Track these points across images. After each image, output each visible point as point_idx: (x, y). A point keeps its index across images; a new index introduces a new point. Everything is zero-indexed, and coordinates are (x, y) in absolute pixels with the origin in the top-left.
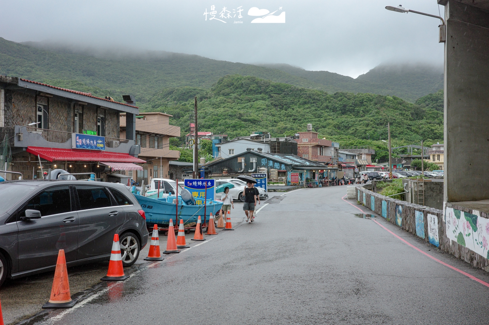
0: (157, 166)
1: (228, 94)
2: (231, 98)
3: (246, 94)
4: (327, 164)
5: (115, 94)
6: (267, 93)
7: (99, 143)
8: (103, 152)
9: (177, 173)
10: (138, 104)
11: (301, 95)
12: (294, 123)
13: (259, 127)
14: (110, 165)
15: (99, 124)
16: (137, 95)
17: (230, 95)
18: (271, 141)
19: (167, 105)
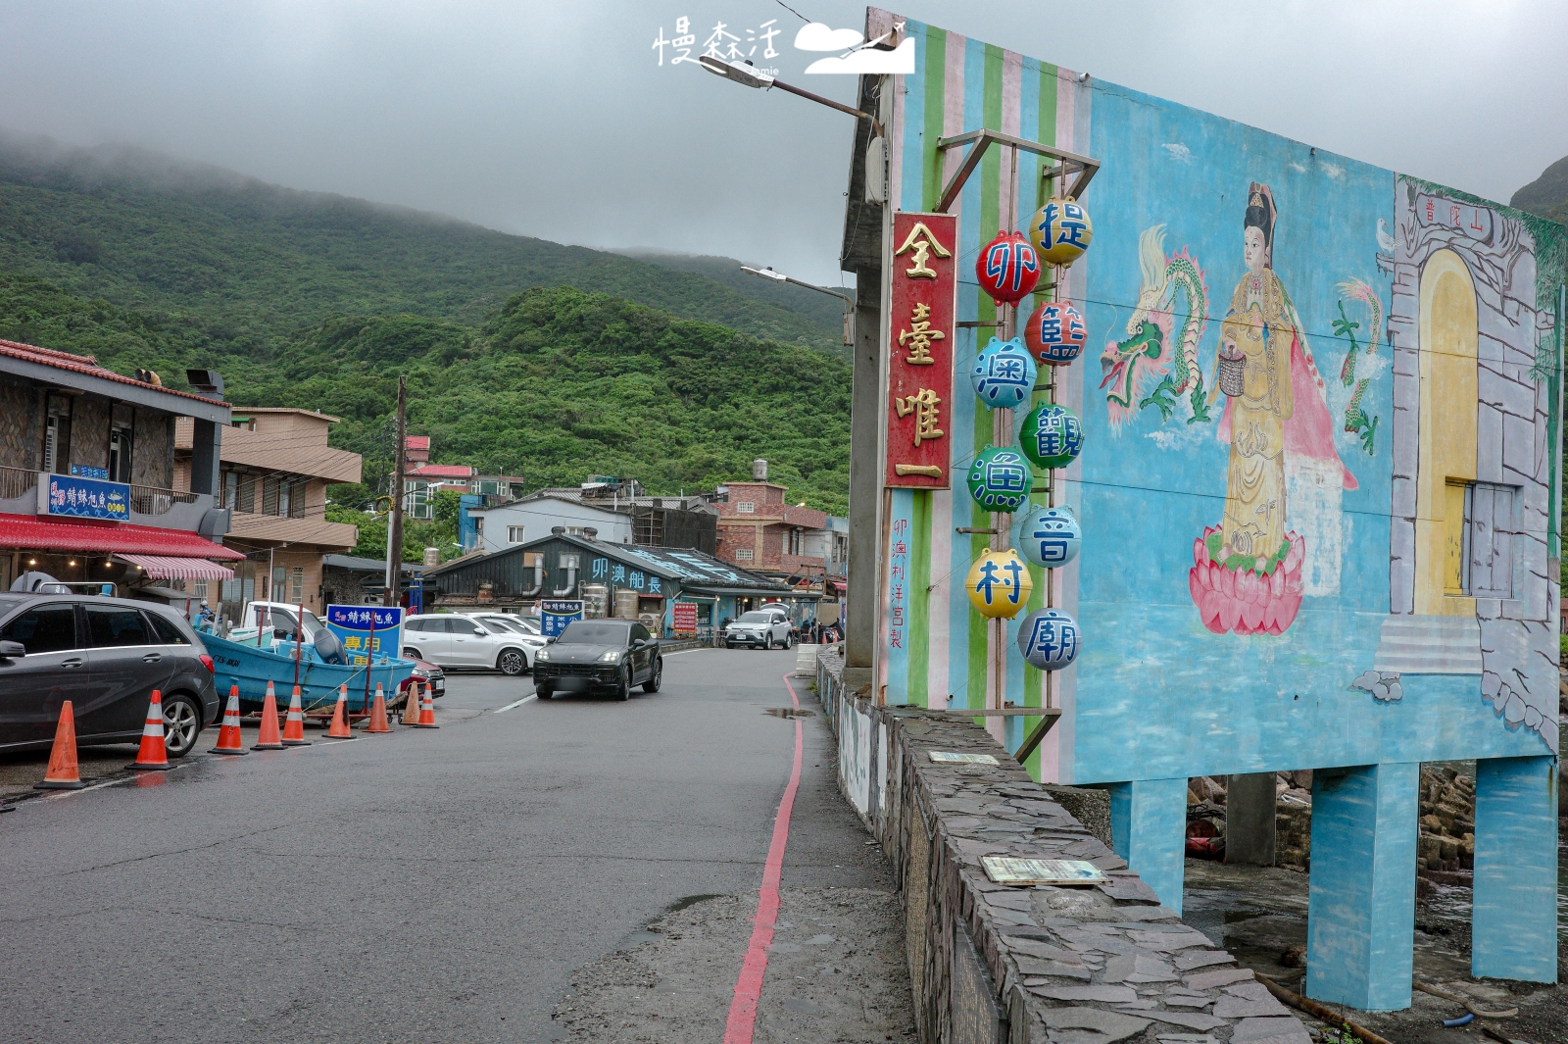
0: (282, 569)
1: (534, 349)
2: (542, 362)
3: (593, 351)
4: (794, 580)
5: (164, 326)
6: (658, 350)
7: (112, 502)
8: (124, 525)
9: (348, 591)
10: (240, 362)
11: (762, 365)
12: (738, 448)
13: (627, 455)
14: (141, 563)
15: (114, 446)
16: (240, 334)
17: (540, 351)
18: (637, 508)
19: (336, 371)
